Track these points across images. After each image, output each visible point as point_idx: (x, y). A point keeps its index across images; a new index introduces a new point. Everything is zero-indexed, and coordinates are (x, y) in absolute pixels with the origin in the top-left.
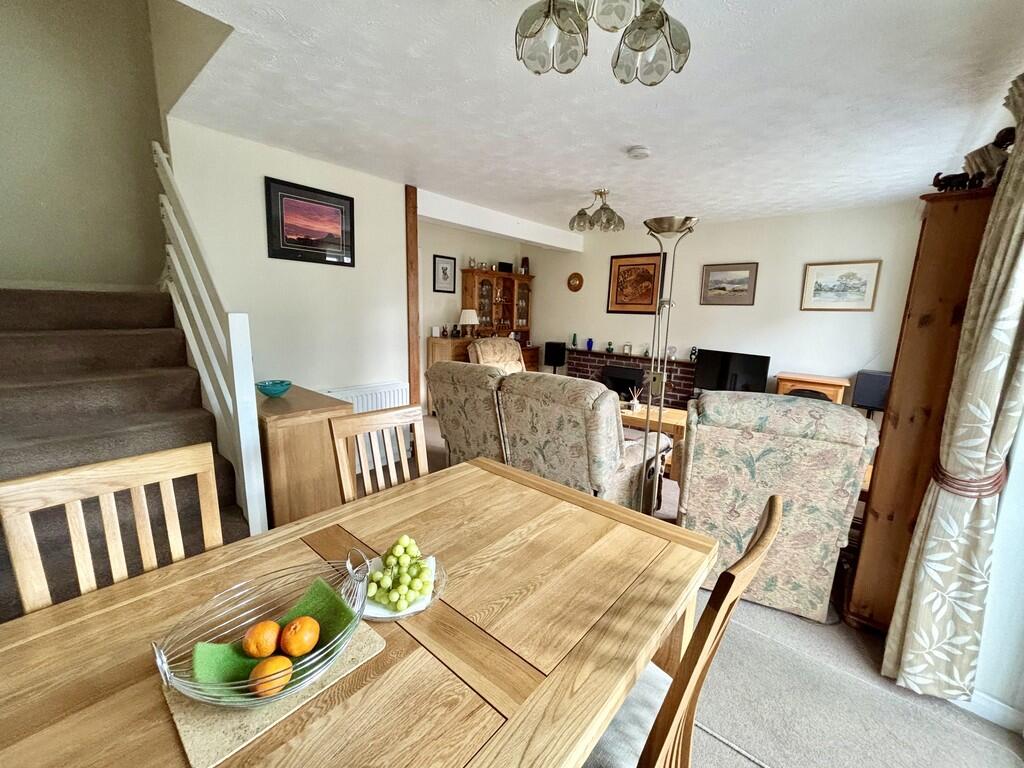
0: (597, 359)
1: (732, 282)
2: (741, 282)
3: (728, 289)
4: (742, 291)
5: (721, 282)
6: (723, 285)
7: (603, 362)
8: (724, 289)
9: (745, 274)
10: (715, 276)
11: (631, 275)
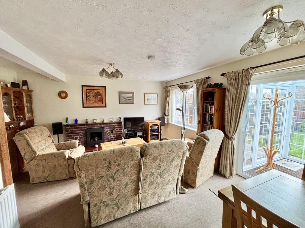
0: (82, 127)
1: (128, 97)
2: (130, 97)
3: (127, 99)
4: (131, 100)
5: (125, 97)
6: (126, 98)
7: (85, 128)
8: (126, 99)
9: (131, 95)
10: (123, 95)
11: (92, 93)
